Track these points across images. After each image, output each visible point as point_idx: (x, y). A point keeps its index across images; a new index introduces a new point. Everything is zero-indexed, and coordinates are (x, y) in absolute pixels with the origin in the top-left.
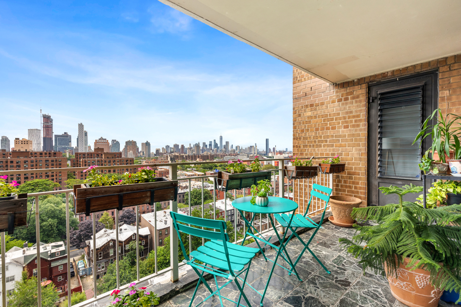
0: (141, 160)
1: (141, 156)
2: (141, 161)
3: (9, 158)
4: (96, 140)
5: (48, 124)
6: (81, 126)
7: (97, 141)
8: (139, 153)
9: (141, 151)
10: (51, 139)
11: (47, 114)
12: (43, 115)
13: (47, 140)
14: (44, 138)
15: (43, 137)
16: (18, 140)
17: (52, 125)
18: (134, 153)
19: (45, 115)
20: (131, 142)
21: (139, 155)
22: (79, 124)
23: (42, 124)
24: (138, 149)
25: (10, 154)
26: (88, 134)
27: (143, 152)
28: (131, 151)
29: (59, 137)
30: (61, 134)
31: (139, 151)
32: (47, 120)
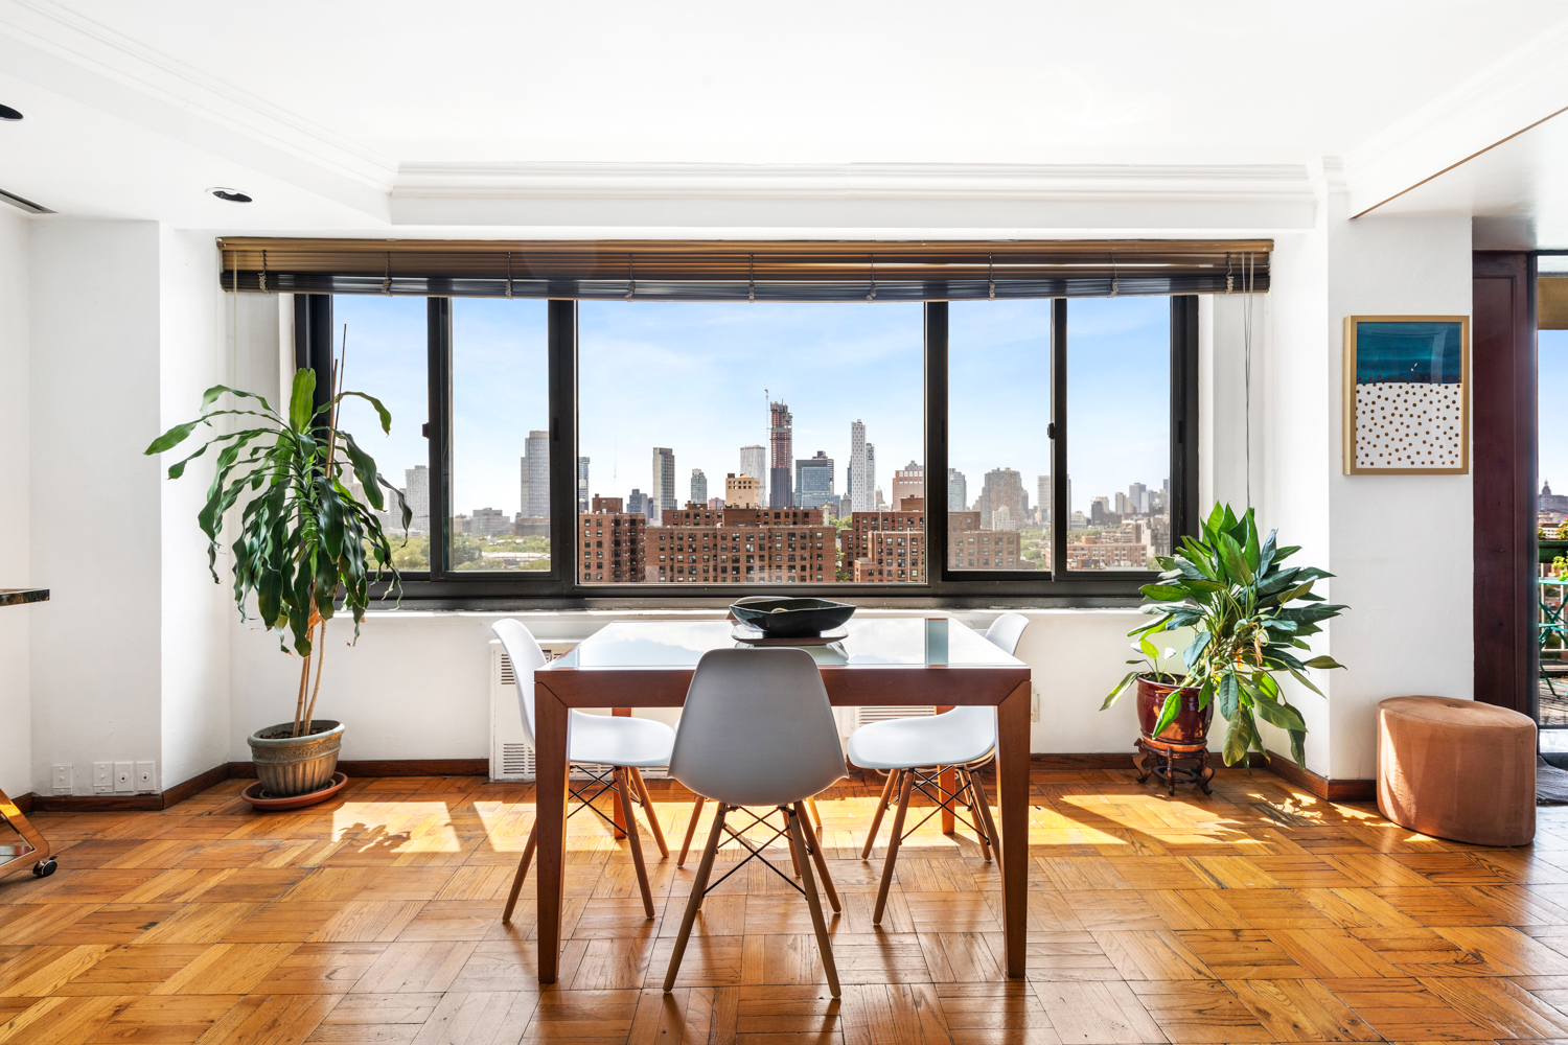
0: (1039, 541)
1: (1035, 524)
2: (1037, 545)
3: (719, 525)
4: (897, 473)
5: (781, 430)
6: (858, 429)
7: (901, 475)
8: (1030, 514)
9: (1036, 508)
10: (788, 471)
11: (780, 403)
12: (772, 405)
13: (780, 475)
14: (773, 471)
15: (770, 467)
16: (732, 480)
17: (789, 430)
18: (1011, 515)
19: (776, 404)
20: (1004, 473)
21: (1030, 522)
22: (854, 424)
23: (770, 431)
24: (1026, 498)
25: (720, 517)
26: (877, 454)
27: (1044, 511)
28: (1003, 509)
29: (805, 466)
30: (810, 458)
31: (1031, 507)
32: (780, 414)
